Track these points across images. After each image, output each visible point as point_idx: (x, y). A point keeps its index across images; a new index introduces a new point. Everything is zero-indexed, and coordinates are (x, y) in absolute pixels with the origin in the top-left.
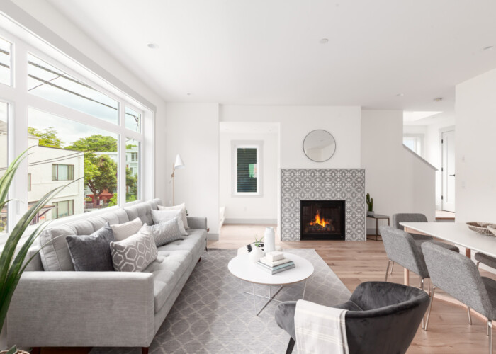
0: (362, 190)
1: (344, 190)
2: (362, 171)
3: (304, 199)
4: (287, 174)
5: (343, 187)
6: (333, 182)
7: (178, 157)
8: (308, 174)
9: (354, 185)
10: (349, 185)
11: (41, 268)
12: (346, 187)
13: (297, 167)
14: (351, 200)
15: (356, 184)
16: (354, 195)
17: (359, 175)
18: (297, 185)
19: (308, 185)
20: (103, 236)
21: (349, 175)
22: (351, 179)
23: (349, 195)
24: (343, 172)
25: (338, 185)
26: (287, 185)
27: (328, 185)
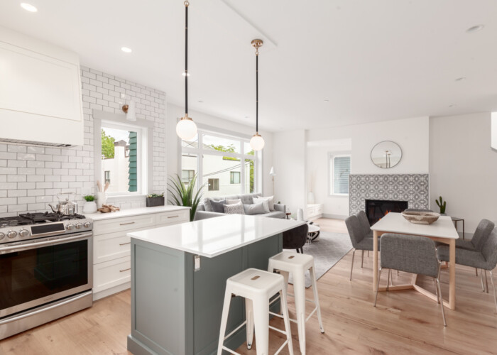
0: (425, 192)
1: (406, 192)
2: (426, 176)
3: (368, 198)
4: (354, 179)
5: (406, 190)
6: (396, 185)
7: (272, 168)
8: (372, 179)
9: (417, 188)
10: (411, 188)
11: (204, 210)
12: (408, 190)
13: (363, 173)
14: (414, 201)
15: (418, 187)
16: (417, 197)
17: (422, 179)
18: (363, 187)
19: (372, 187)
20: (222, 202)
21: (411, 179)
22: (414, 183)
23: (411, 197)
24: (406, 177)
25: (401, 188)
26: (354, 187)
27: (391, 187)
